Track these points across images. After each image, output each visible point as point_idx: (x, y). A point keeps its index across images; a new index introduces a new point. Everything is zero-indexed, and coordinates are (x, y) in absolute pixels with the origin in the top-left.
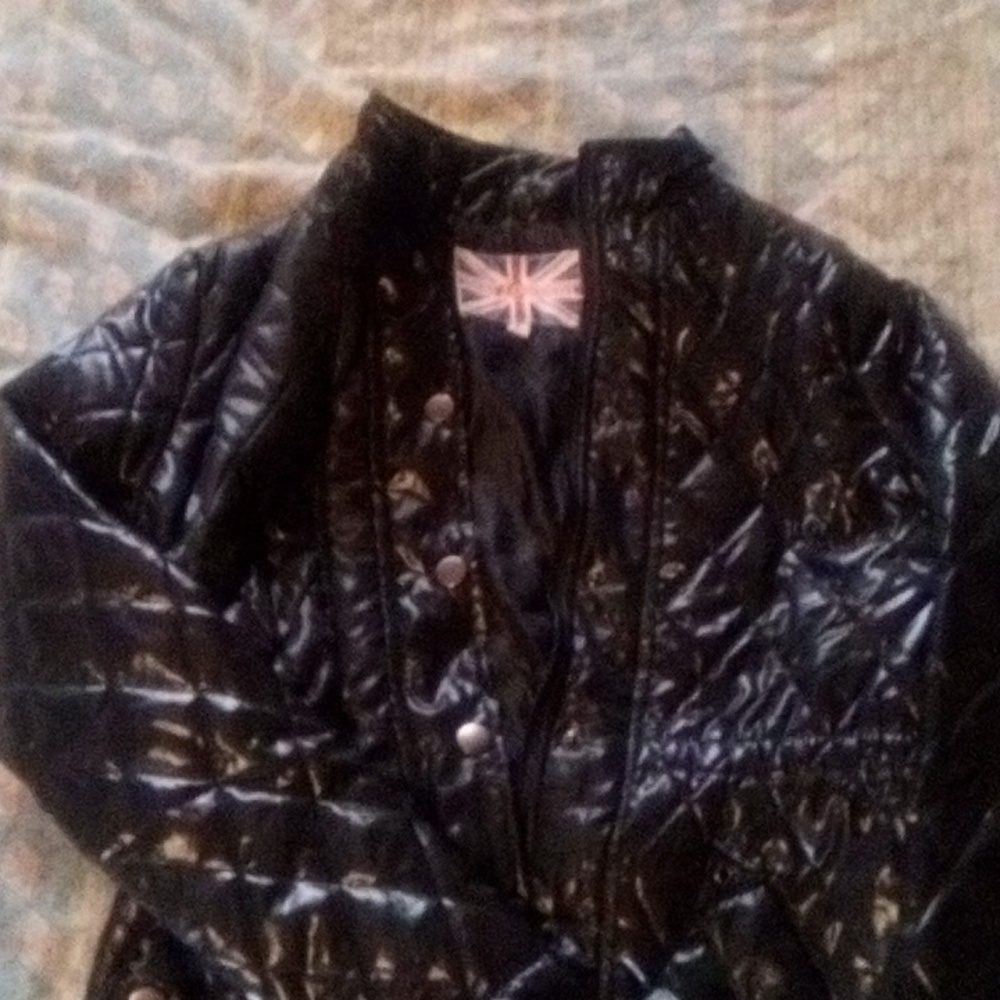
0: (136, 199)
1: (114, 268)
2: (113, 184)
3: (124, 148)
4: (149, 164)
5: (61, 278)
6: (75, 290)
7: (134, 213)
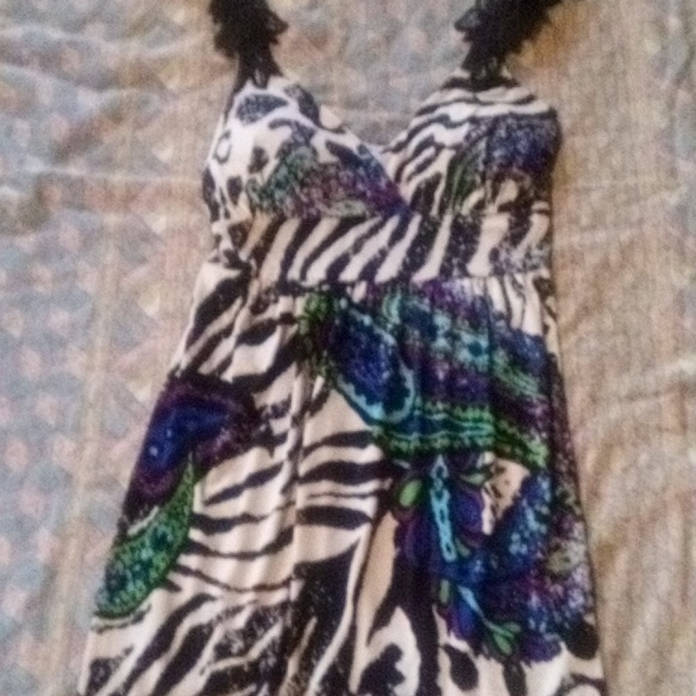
0: (66, 68)
1: (55, 115)
2: (50, 59)
3: (55, 34)
4: (72, 44)
5: (22, 126)
6: (32, 132)
7: (64, 77)
